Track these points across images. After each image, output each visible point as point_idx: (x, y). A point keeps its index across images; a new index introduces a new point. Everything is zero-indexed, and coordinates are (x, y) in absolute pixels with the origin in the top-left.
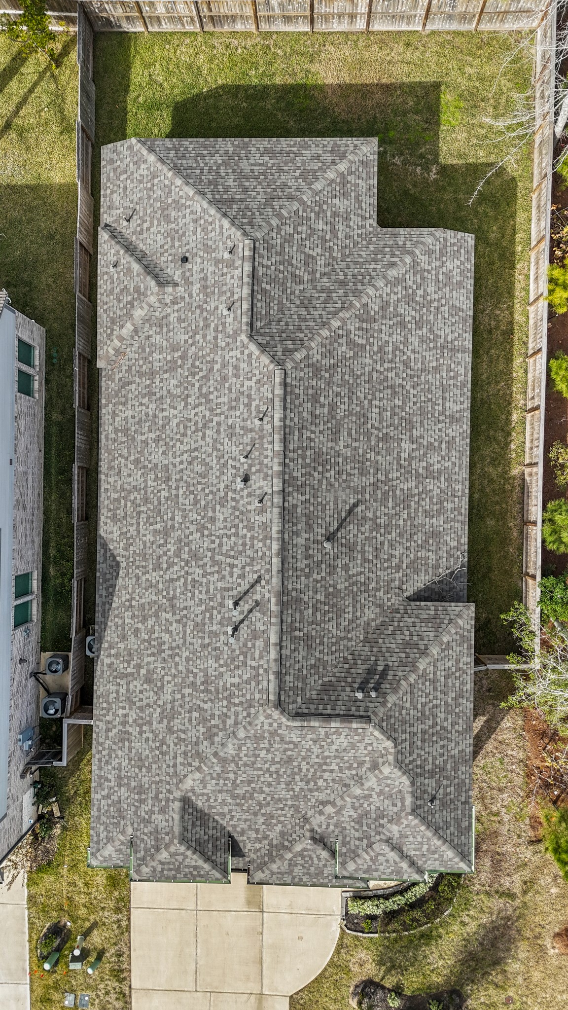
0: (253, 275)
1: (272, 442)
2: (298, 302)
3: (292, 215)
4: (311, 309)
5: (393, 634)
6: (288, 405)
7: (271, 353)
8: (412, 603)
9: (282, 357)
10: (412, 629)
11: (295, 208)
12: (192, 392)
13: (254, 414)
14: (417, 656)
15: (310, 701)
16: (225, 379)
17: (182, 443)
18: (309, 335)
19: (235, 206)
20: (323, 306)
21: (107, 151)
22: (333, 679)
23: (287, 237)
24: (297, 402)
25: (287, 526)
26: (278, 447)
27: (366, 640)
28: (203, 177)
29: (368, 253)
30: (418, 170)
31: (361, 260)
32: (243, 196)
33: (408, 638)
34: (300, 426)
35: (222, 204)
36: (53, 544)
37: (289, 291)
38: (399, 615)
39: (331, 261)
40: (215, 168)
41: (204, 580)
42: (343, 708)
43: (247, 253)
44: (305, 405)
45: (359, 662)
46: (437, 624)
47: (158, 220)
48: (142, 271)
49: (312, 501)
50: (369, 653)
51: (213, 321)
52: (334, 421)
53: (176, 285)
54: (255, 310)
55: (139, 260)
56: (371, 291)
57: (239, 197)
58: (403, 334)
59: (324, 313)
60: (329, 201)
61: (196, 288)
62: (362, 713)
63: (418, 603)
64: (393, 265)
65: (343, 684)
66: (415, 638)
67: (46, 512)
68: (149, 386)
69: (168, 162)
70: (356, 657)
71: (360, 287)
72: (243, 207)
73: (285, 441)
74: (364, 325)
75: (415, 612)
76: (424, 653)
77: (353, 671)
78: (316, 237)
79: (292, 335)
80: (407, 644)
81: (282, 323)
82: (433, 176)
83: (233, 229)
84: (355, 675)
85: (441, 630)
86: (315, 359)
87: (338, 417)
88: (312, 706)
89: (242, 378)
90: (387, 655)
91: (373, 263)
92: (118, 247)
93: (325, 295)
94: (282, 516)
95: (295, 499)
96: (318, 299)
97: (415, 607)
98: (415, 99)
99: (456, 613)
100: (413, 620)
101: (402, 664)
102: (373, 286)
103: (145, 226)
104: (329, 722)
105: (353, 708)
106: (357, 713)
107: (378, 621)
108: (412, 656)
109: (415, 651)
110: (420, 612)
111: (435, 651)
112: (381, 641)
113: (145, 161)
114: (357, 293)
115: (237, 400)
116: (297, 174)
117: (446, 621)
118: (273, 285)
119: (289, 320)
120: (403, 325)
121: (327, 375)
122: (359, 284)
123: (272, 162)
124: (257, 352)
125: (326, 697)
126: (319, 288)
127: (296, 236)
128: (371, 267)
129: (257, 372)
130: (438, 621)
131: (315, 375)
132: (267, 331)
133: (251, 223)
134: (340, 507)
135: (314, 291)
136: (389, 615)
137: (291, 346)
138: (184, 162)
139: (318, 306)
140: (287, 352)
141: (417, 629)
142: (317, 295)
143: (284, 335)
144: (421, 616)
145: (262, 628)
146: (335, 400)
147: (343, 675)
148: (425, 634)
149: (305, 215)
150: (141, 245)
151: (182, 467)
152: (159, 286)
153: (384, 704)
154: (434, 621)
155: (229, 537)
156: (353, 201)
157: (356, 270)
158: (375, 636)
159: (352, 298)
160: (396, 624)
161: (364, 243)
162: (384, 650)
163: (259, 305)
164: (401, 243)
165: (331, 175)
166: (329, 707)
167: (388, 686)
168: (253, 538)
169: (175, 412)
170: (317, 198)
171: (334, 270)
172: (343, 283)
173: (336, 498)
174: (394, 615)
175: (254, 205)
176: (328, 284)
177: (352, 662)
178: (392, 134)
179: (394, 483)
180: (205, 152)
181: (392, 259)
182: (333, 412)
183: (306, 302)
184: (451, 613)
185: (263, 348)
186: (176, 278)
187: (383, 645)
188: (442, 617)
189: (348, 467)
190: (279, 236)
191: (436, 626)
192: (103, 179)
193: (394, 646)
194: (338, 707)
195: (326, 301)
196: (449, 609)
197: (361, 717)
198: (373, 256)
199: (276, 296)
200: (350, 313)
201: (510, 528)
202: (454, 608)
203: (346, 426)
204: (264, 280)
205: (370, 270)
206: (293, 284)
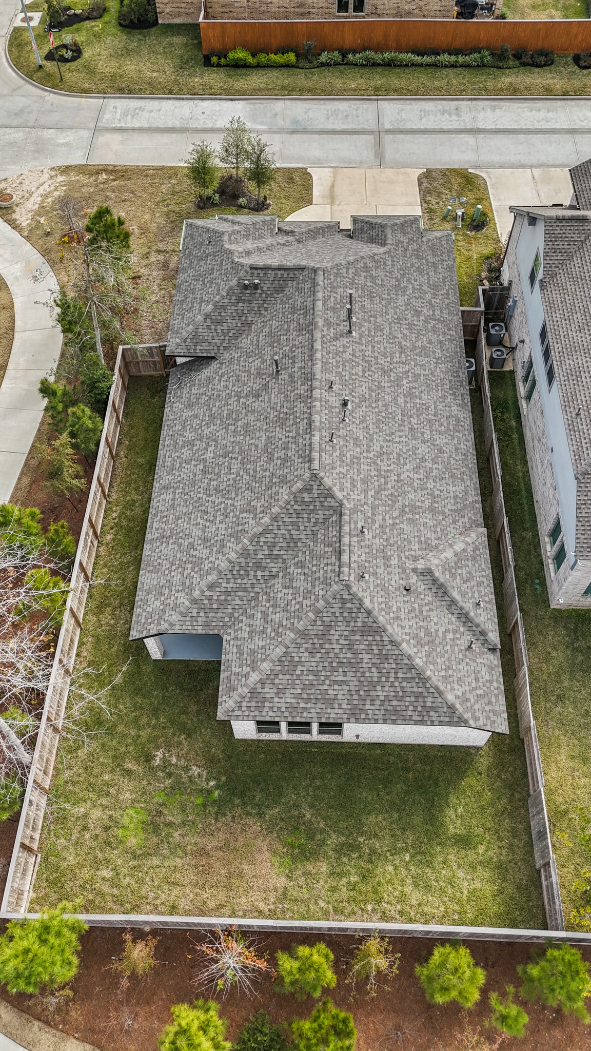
0: (340, 553)
1: (321, 422)
2: (299, 544)
3: (304, 616)
4: (287, 536)
5: (229, 330)
6: (308, 448)
7: (322, 487)
8: (213, 355)
9: (312, 483)
10: (215, 334)
11: (302, 623)
12: (393, 483)
13: (337, 447)
14: (212, 314)
15: (292, 279)
16: (364, 481)
17: (401, 450)
18: (289, 507)
19: (360, 624)
20: (277, 540)
21: (503, 727)
22: (276, 295)
23: (309, 596)
24: (300, 452)
25: (310, 370)
26: (316, 417)
27: (250, 325)
28: (394, 666)
29: (233, 602)
30: (174, 760)
31: (240, 594)
32: (352, 638)
33: (219, 327)
34: (298, 438)
35: (373, 630)
36: (516, 441)
37: (308, 553)
38: (224, 345)
39: (268, 591)
40: (383, 679)
41: (376, 354)
42: (269, 275)
43: (346, 569)
44: (294, 452)
45: (256, 309)
46: (196, 338)
47: (437, 635)
48: (451, 591)
49: (289, 393)
50: (248, 315)
51: (376, 528)
52: (269, 450)
53: (414, 570)
54: (338, 528)
55: (453, 602)
56: (233, 556)
57: (358, 637)
58: (206, 534)
59: (276, 532)
60: (268, 641)
61: (394, 561)
62: (256, 272)
63: (209, 355)
64: (211, 587)
65: (269, 292)
66: (213, 327)
67: (525, 463)
68: (435, 502)
69: (432, 690)
70: (258, 312)
71: (242, 560)
72: (352, 624)
73: (310, 423)
74: (240, 528)
75: (211, 348)
76: (207, 316)
77: (261, 302)
78: (282, 605)
79: (304, 507)
80: (220, 322)
81: (313, 520)
82: (159, 754)
83: (360, 595)
84: (260, 299)
85: (194, 334)
86: (284, 488)
87: (266, 455)
88: (292, 276)
89: (349, 476)
90: (235, 314)
91: (229, 590)
92: (477, 620)
93: (275, 552)
94: (312, 374)
95: (302, 390)
96: (281, 548)
97: (212, 351)
98: (171, 839)
99: (180, 347)
100: (214, 341)
101: (224, 308)
102: (230, 562)
103: (450, 636)
104: (279, 265)
105: (262, 275)
106: (259, 271)
107: (240, 339)
108: (216, 314)
109: (214, 318)
110: (208, 348)
111: (200, 318)
112: (239, 325)
113: (457, 697)
114: (245, 553)
115: (352, 462)
116: (300, 668)
117: (189, 340)
118: (322, 552)
119: (307, 524)
120: (205, 540)
121: (274, 480)
122: (243, 564)
123: (325, 687)
124: (336, 490)
125: (282, 282)
126: (280, 560)
127: (301, 599)
128: (231, 585)
129: (334, 475)
130: (195, 341)
131: (285, 477)
132: (326, 512)
133: (344, 601)
134: (266, 397)
135: (285, 557)
136: (232, 345)
137: (305, 495)
138: (415, 690)
139: (281, 540)
140: (307, 489)
141: (211, 334)
142: (282, 552)
143: (312, 507)
144: (207, 344)
145: (329, 312)
146: (268, 465)
147: (269, 299)
148: (205, 331)
149: (292, 621)
150: (454, 620)
151: (400, 434)
152: (430, 569)
153: (240, 279)
154: (198, 341)
155: (356, 374)
156: (245, 650)
157: (245, 581)
158: (243, 329)
159: (250, 548)
160: (227, 338)
161: (236, 615)
162: (237, 318)
163: (334, 533)
164: (202, 614)
165: (266, 666)
166: (279, 276)
167: (236, 291)
168: (337, 367)
169: (408, 474)
170: (280, 639)
171: (266, 581)
172: (258, 566)
173: (269, 401)
174: (227, 345)
175: (342, 626)
176: (272, 565)
177: (261, 309)
178: (199, 801)
179: (221, 427)
180: (395, 703)
181: (211, 593)
182: (270, 456)
183: (292, 545)
184: (184, 347)
185: (330, 494)
186: (415, 578)
187: (237, 321)
188: (191, 344)
189: (258, 425)
190: (317, 593)
191: (197, 337)
192: (502, 700)
193: (230, 321)
194: (273, 276)
195: (274, 545)
196: (185, 351)
197: (256, 269)
198: (229, 598)
199: (319, 545)
200: (252, 532)
201: (126, 457)
202: (182, 351)
203: (259, 451)
204: (330, 554)
205: (232, 581)
206: (303, 560)
